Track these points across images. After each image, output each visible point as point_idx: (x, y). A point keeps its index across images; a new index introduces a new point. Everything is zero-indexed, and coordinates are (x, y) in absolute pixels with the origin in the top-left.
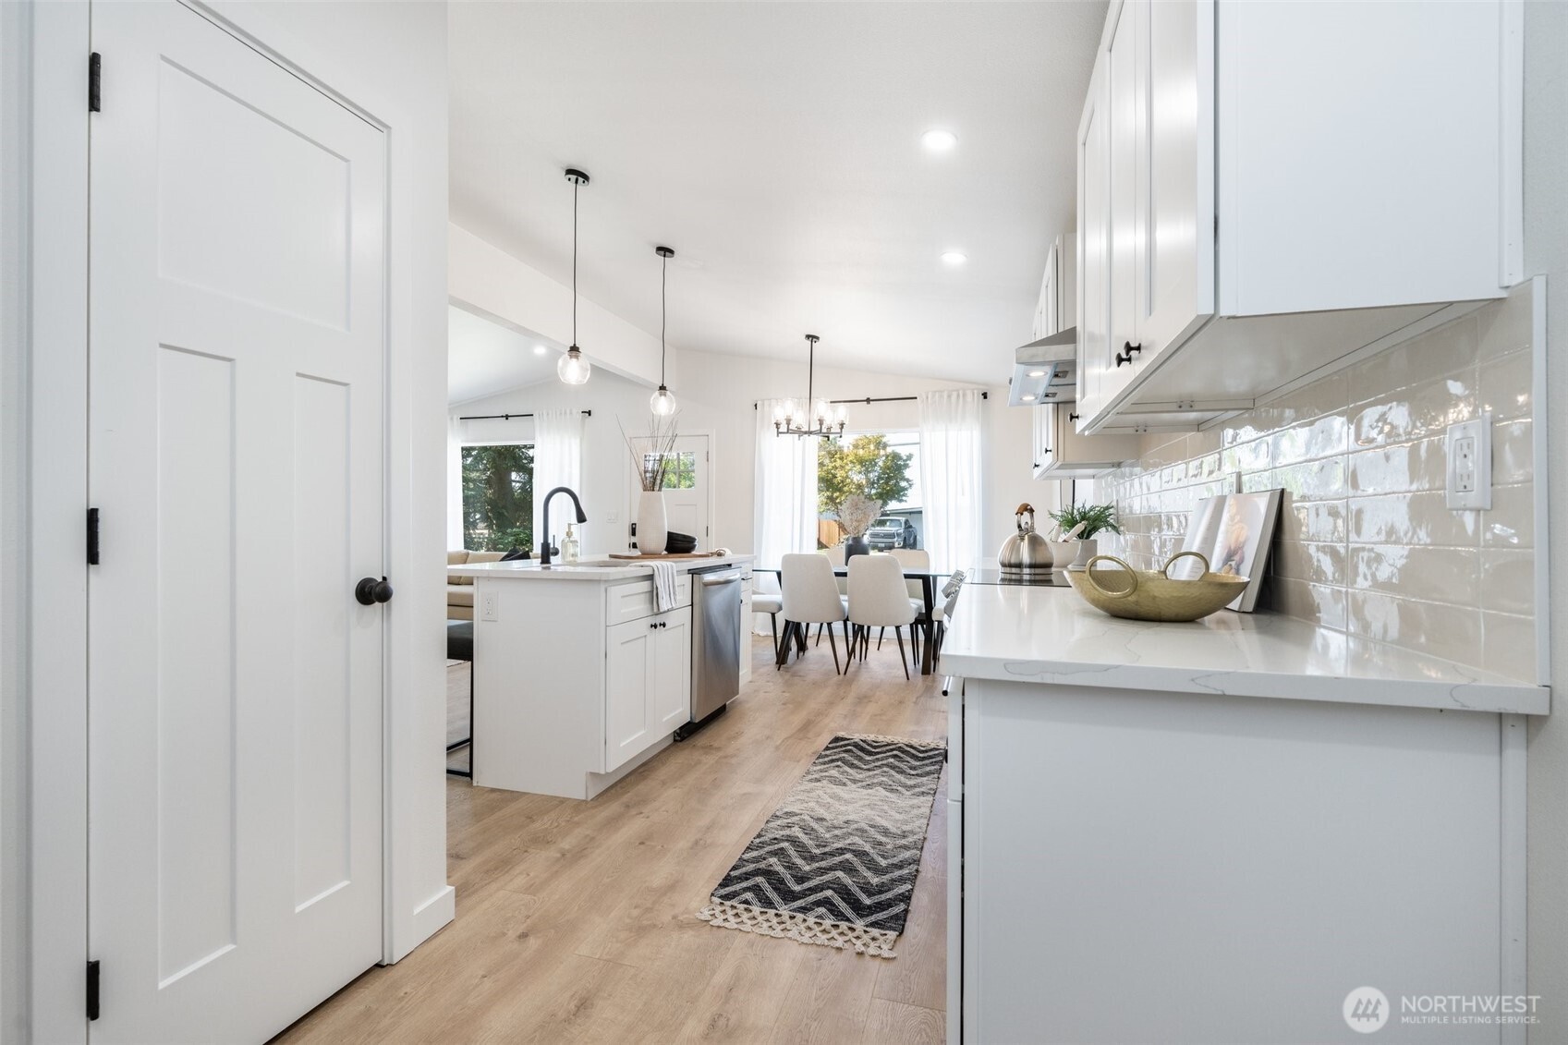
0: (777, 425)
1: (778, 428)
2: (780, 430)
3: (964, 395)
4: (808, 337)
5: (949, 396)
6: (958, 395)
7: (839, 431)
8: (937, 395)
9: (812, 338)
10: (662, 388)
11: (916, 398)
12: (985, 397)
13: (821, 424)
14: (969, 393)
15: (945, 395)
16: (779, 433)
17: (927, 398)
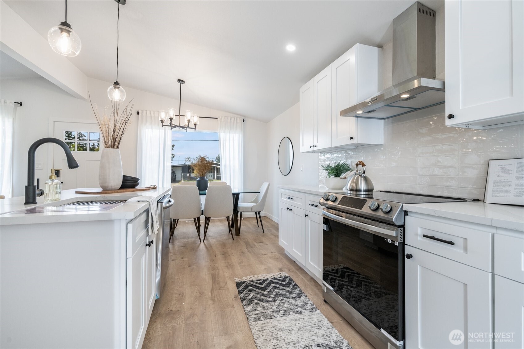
0: (162, 121)
1: (162, 123)
2: (164, 124)
3: (237, 120)
4: (179, 80)
5: (231, 119)
6: (234, 119)
7: (194, 127)
8: (226, 118)
9: (181, 81)
10: (116, 83)
11: (217, 118)
12: (244, 121)
13: (189, 123)
14: (238, 119)
15: (229, 118)
16: (163, 126)
17: (222, 119)
